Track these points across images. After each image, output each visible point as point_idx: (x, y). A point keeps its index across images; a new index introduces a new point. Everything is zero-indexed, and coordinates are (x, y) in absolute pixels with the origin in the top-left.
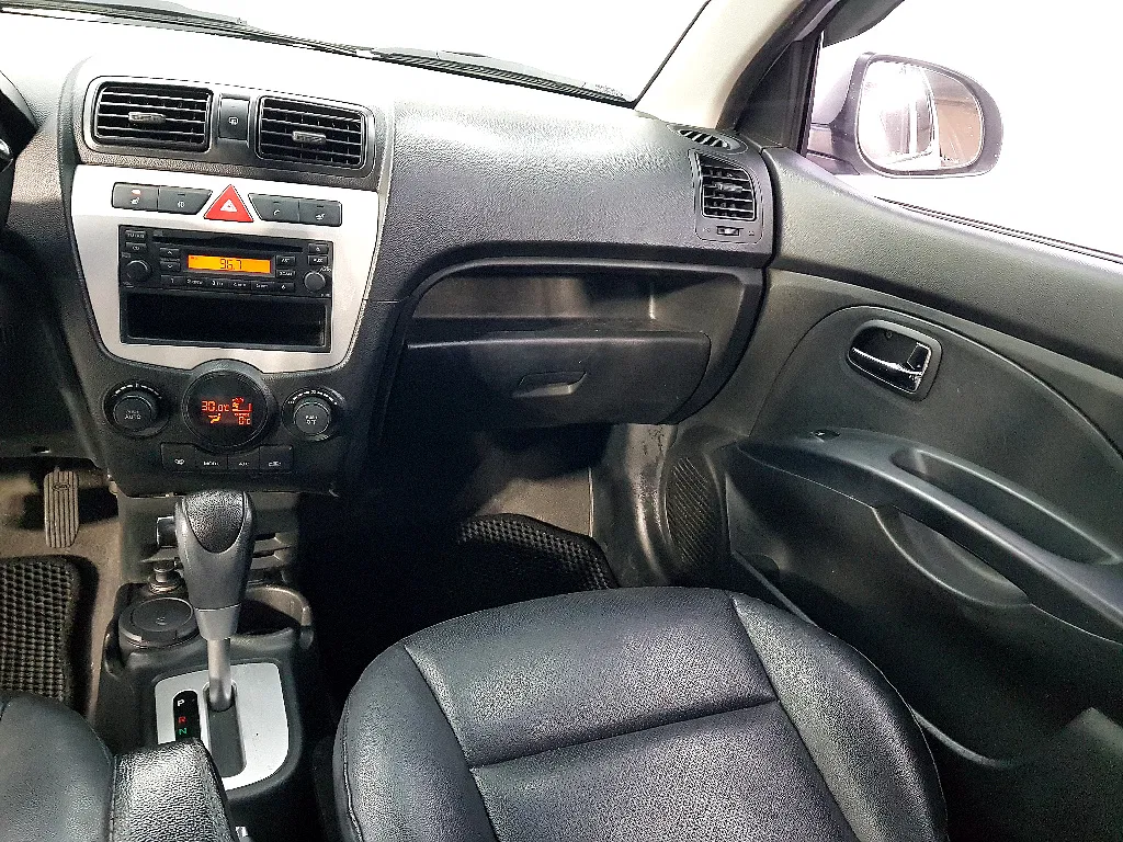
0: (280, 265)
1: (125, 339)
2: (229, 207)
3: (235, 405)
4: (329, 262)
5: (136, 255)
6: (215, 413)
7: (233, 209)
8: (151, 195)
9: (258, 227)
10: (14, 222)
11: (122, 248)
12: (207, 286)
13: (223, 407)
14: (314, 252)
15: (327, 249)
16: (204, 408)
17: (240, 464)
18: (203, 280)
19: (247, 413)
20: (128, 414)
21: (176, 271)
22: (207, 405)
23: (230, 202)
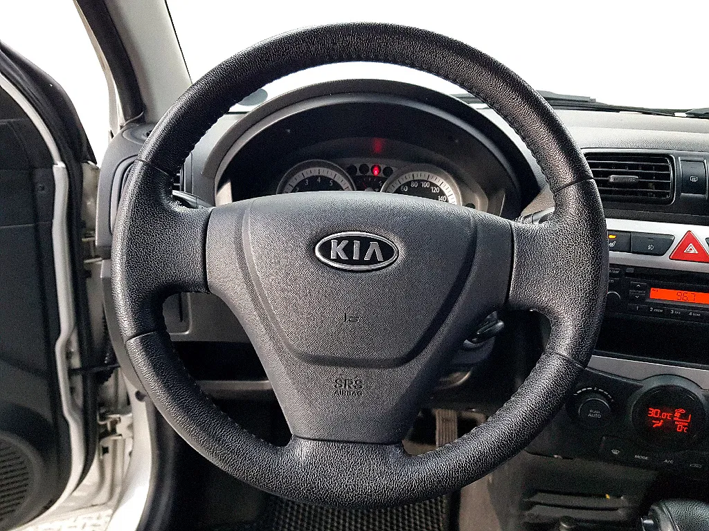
3: (677, 415)
5: (611, 286)
6: (658, 419)
8: (625, 239)
12: (667, 314)
13: (665, 416)
16: (650, 414)
17: (666, 461)
18: (663, 309)
19: (686, 422)
20: (592, 413)
21: (642, 300)
22: (653, 412)
23: (691, 246)
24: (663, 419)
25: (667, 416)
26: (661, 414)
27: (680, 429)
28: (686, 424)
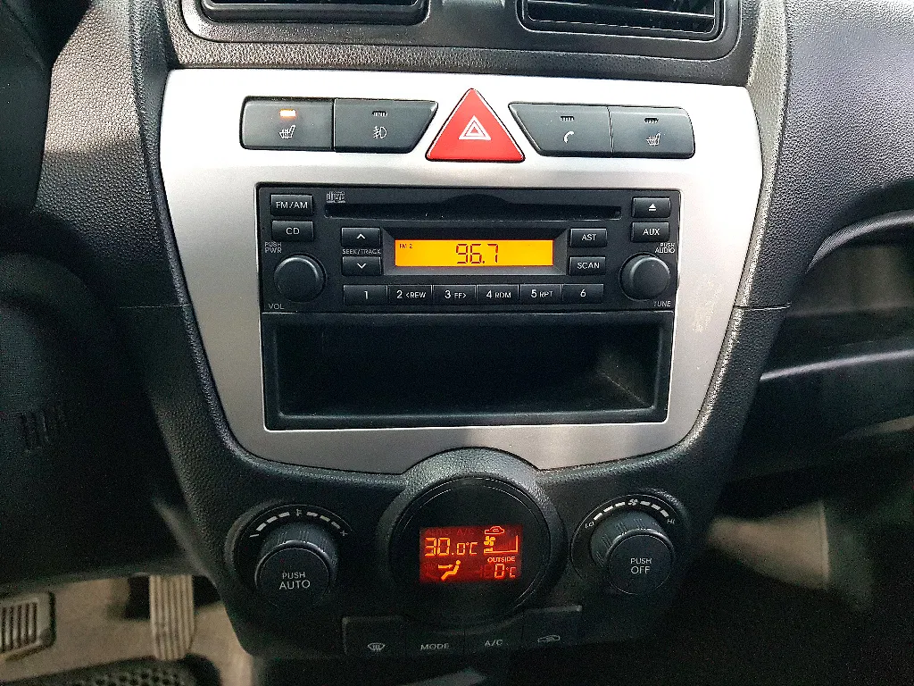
0: (578, 246)
1: (273, 423)
2: (475, 132)
3: (489, 541)
4: (671, 235)
5: (292, 243)
6: (450, 560)
7: (483, 136)
8: (317, 119)
9: (536, 170)
10: (51, 196)
11: (265, 233)
12: (435, 301)
13: (465, 548)
14: (644, 215)
15: (668, 205)
16: (429, 551)
17: (488, 643)
18: (427, 291)
19: (511, 555)
20: (286, 580)
21: (374, 273)
22: (434, 545)
23: (474, 122)
24: (460, 558)
25: (467, 548)
26: (453, 548)
27: (499, 574)
28: (512, 559)
